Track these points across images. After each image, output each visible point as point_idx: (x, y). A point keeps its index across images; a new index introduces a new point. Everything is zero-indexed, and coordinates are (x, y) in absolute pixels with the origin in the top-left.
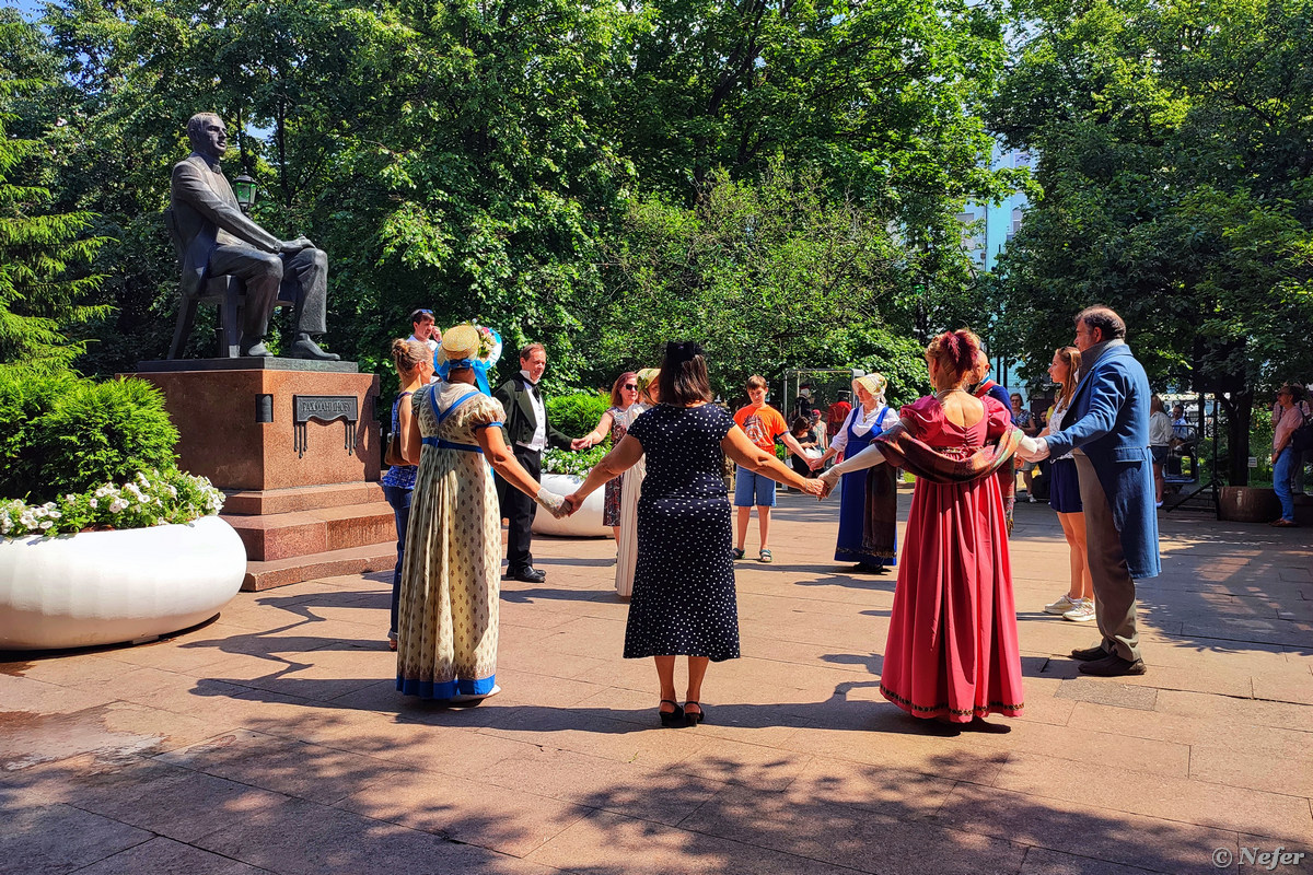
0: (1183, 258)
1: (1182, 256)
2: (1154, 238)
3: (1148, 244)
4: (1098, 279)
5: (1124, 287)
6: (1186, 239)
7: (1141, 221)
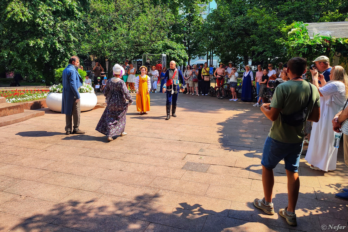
0: (249, 27)
1: (249, 26)
2: (242, 20)
3: (240, 22)
4: (226, 32)
5: (233, 35)
6: (250, 21)
7: (239, 15)
